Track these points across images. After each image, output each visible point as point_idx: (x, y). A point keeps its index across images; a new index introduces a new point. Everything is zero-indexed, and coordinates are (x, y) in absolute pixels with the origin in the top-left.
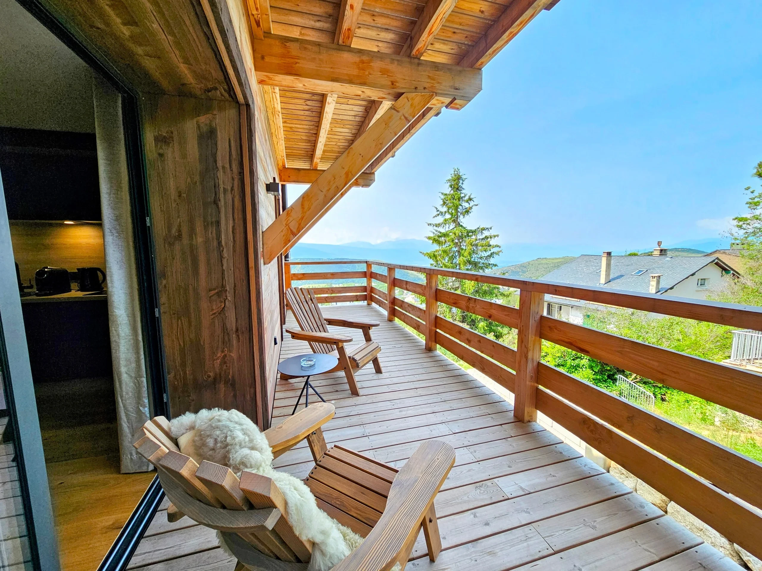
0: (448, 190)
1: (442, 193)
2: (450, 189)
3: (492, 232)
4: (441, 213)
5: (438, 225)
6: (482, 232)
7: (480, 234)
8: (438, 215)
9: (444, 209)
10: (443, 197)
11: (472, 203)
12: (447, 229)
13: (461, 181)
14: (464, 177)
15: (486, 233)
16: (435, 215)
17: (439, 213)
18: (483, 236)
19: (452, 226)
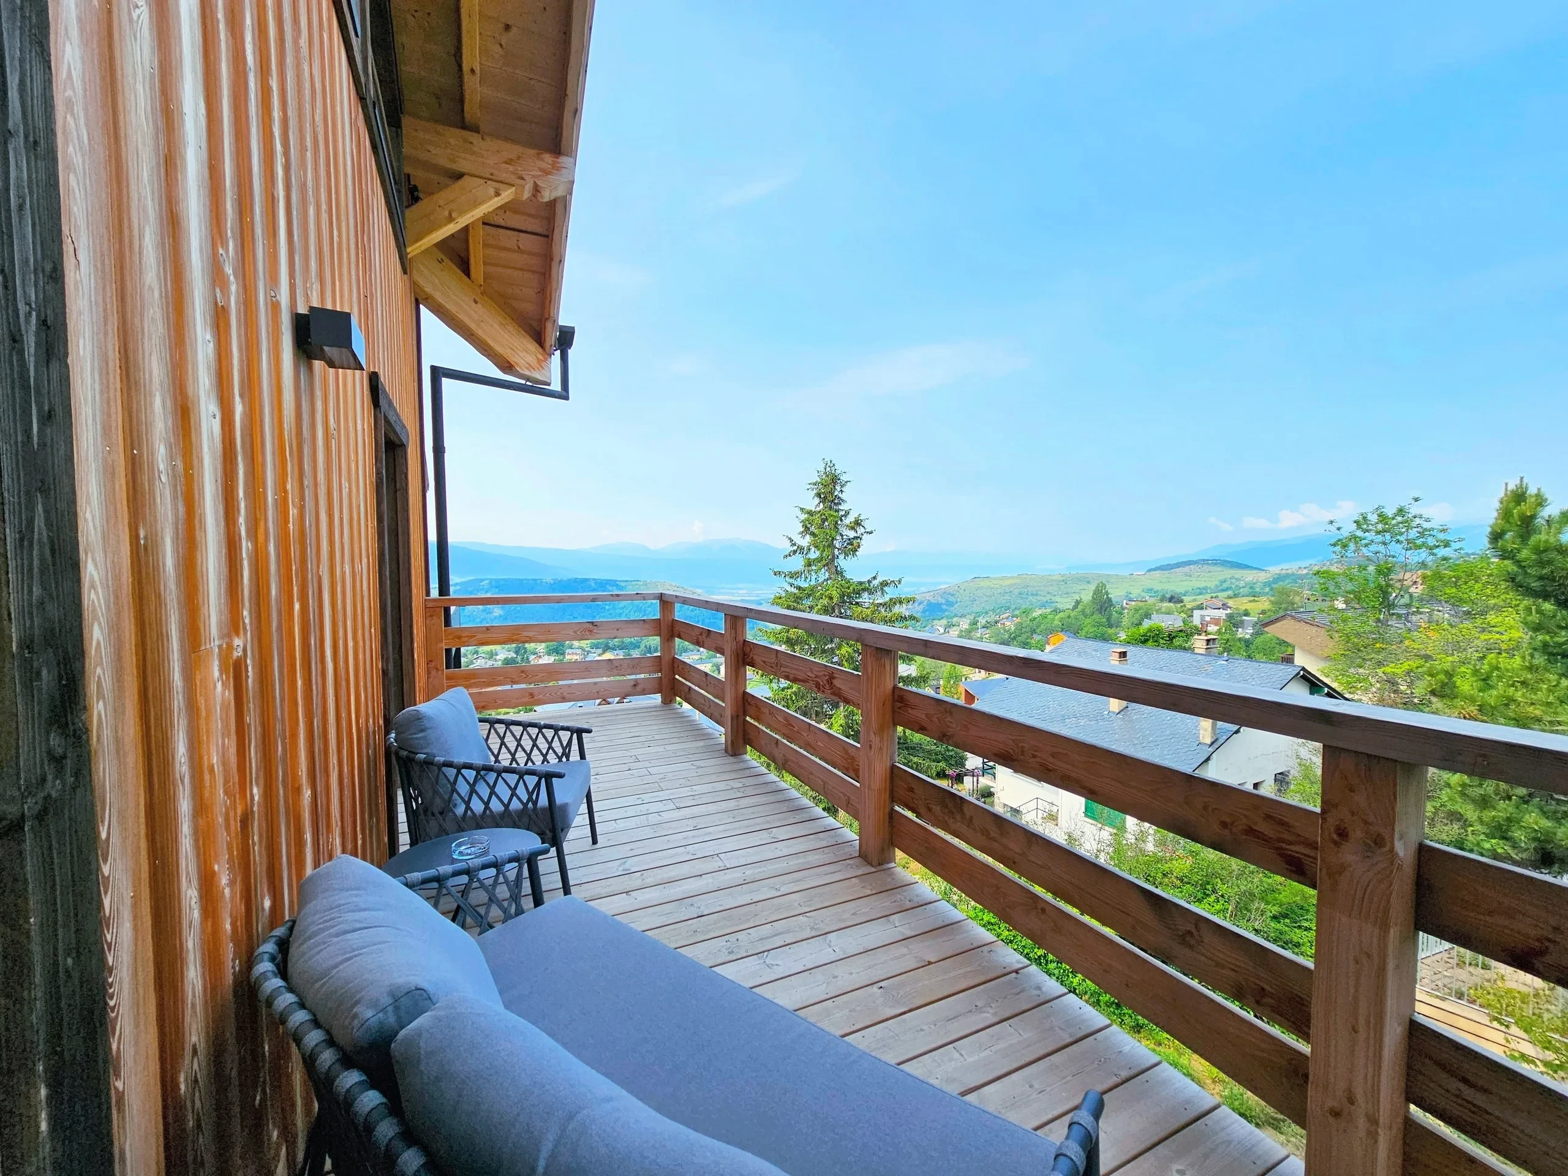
0: (813, 503)
1: (802, 509)
2: (817, 500)
3: (903, 591)
4: (801, 549)
5: (794, 575)
6: (882, 589)
7: (879, 593)
8: (795, 552)
9: (807, 540)
10: (804, 516)
11: (861, 530)
12: (813, 583)
13: (838, 488)
14: (844, 478)
15: (891, 593)
16: (787, 553)
17: (795, 548)
18: (887, 598)
19: (823, 575)
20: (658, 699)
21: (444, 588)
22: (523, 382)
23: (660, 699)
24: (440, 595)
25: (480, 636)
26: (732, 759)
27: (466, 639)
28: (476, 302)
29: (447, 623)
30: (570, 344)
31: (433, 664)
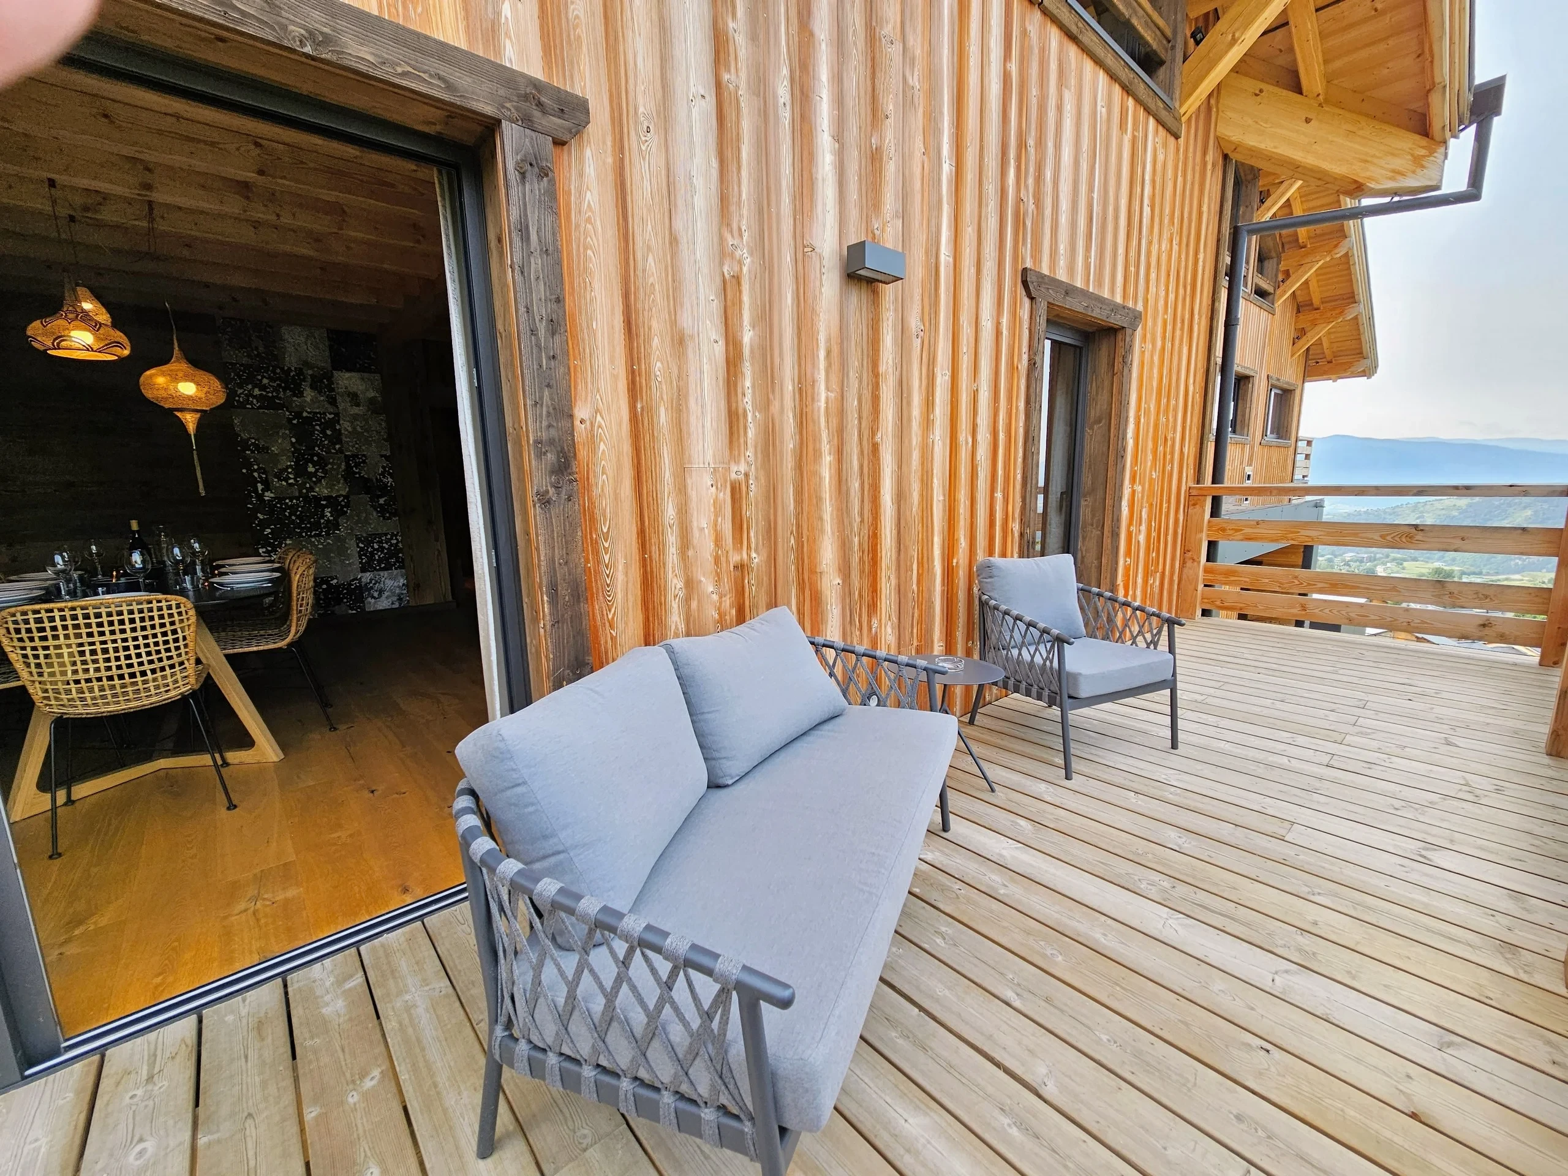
20: (1533, 655)
21: (1217, 477)
22: (1387, 200)
23: (1537, 659)
24: (1213, 483)
25: (1247, 530)
26: (1546, 760)
27: (1231, 532)
28: (1308, 121)
29: (1215, 512)
30: (1496, 110)
31: (1189, 555)
